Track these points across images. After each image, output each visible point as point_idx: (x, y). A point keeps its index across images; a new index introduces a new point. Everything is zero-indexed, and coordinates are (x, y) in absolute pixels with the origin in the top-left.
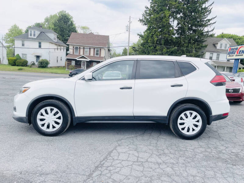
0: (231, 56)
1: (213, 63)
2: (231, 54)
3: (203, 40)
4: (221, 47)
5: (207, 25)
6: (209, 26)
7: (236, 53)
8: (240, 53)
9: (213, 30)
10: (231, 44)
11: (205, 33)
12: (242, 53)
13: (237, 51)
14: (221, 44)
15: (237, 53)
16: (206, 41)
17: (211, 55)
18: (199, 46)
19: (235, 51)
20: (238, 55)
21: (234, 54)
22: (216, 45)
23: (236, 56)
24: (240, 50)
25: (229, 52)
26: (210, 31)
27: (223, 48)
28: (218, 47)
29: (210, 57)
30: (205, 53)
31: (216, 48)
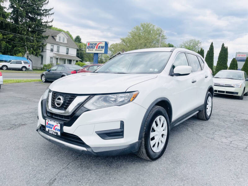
0: (90, 50)
1: (54, 55)
2: (91, 48)
3: (42, 30)
4: (60, 40)
5: (46, 15)
6: (47, 16)
7: (95, 48)
8: (99, 48)
9: (52, 21)
10: (68, 38)
11: (44, 23)
12: (101, 48)
13: (96, 46)
14: (60, 37)
15: (97, 48)
16: (45, 31)
17: (52, 46)
18: (39, 37)
19: (94, 47)
20: (98, 50)
21: (94, 48)
22: (55, 37)
23: (96, 50)
24: (99, 45)
25: (88, 47)
26: (49, 22)
27: (61, 41)
28: (57, 39)
29: (51, 49)
30: (46, 44)
31: (56, 40)
